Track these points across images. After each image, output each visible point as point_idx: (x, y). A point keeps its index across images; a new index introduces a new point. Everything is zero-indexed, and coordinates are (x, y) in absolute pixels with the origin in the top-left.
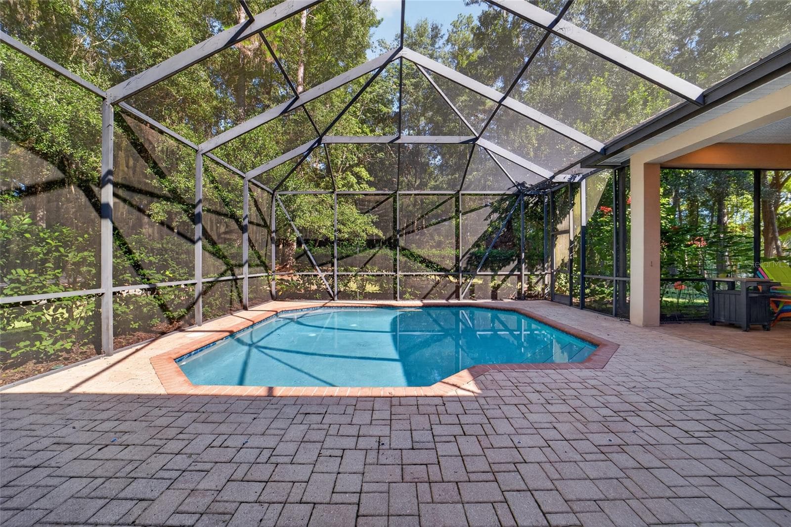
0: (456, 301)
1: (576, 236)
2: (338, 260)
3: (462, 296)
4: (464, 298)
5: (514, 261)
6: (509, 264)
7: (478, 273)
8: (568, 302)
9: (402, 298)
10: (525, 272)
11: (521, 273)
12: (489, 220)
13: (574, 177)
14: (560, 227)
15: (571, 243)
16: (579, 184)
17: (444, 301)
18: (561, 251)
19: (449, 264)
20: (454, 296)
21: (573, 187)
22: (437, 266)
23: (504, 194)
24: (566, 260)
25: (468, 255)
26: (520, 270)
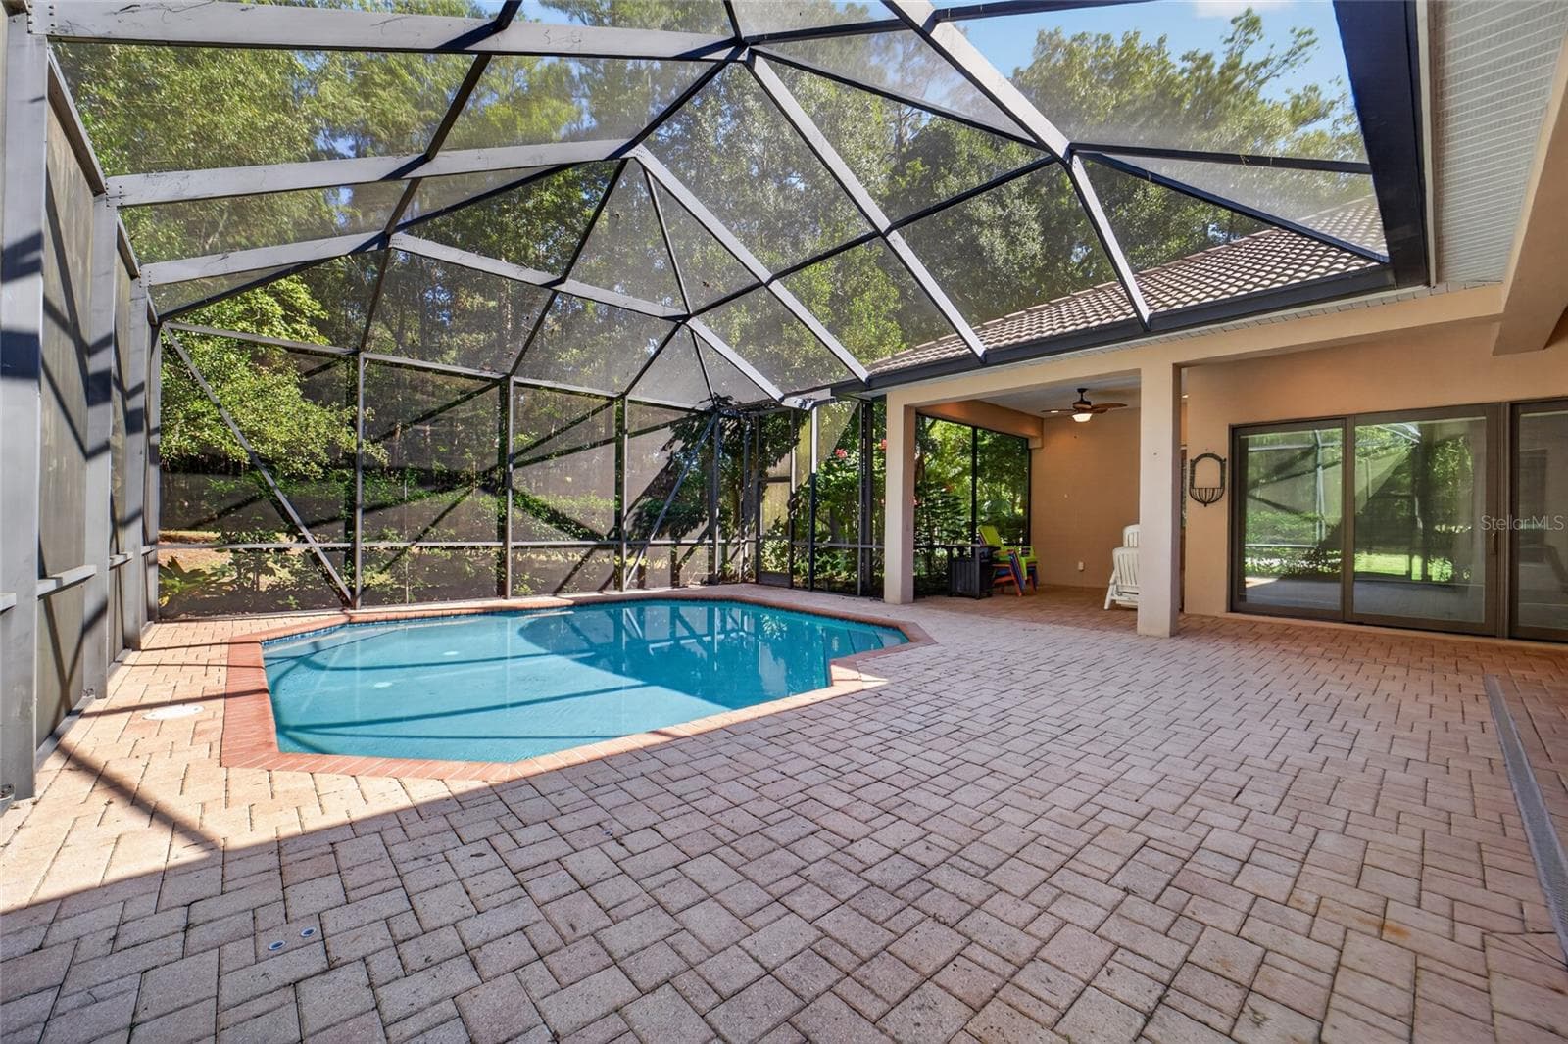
0: (617, 593)
1: (801, 486)
2: (364, 512)
3: (626, 584)
4: (629, 588)
5: (703, 521)
6: (696, 526)
7: (652, 542)
8: (787, 584)
9: (515, 595)
10: (720, 540)
11: (715, 541)
12: (670, 451)
13: (804, 403)
14: (771, 471)
15: (793, 496)
16: (808, 414)
17: (595, 594)
18: (775, 505)
19: (603, 525)
20: (612, 583)
21: (799, 416)
22: (578, 528)
23: (693, 410)
24: (784, 519)
25: (635, 510)
26: (712, 536)
